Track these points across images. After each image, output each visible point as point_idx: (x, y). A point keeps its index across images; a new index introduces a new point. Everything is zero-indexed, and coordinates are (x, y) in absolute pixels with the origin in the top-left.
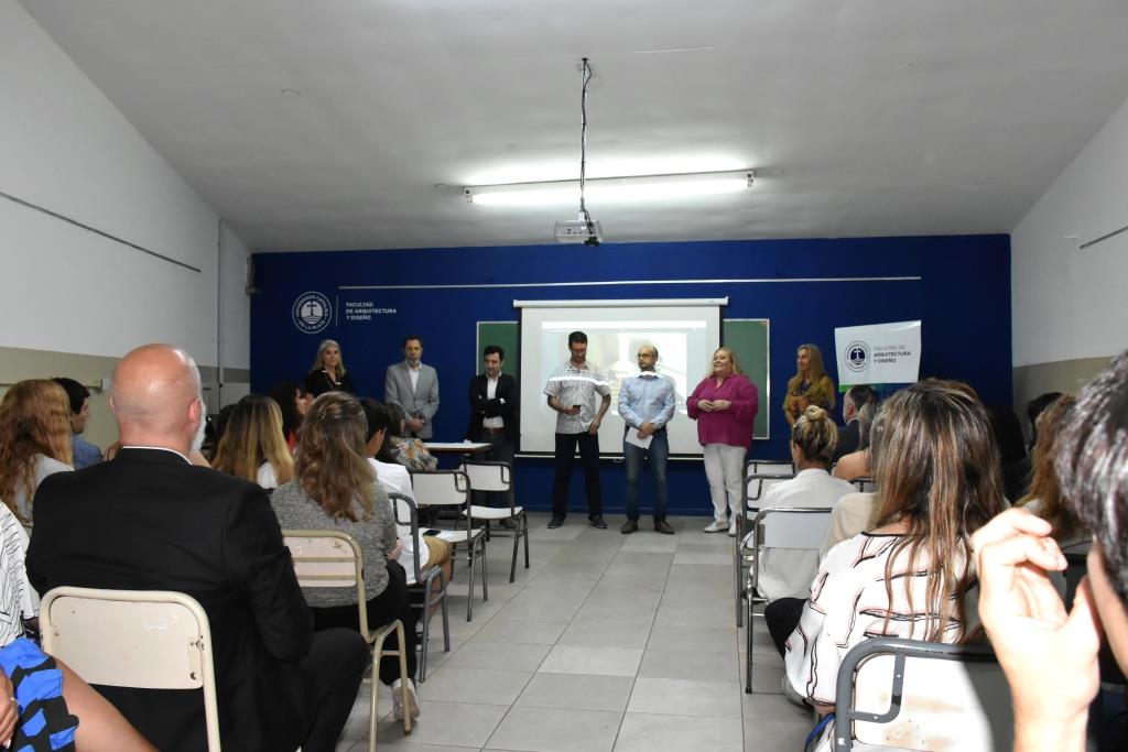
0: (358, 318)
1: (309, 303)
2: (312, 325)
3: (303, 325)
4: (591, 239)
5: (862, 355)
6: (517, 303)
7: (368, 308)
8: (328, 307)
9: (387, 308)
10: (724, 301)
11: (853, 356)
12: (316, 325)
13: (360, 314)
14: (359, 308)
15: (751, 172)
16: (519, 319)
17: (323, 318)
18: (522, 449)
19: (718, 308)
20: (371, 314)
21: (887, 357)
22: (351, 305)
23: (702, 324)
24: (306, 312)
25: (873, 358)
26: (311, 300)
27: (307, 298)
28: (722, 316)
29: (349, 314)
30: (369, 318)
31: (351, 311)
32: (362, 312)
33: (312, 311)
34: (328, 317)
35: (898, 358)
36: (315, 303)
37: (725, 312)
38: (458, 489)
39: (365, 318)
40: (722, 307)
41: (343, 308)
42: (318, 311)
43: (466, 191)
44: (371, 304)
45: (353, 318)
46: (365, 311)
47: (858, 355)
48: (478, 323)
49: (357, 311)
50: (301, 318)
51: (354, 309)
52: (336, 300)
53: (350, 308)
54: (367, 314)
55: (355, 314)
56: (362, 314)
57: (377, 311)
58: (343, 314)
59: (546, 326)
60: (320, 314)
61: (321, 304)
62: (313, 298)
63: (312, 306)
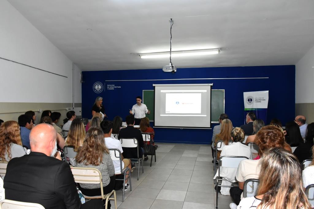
0: (110, 89)
1: (97, 85)
2: (98, 91)
3: (96, 91)
4: (173, 71)
5: (251, 100)
6: (154, 85)
9: (118, 86)
10: (212, 84)
11: (249, 100)
13: (111, 88)
15: (220, 49)
16: (154, 89)
17: (101, 89)
18: (155, 125)
19: (210, 87)
20: (114, 88)
21: (258, 101)
23: (206, 91)
24: (96, 87)
25: (254, 101)
26: (98, 84)
27: (97, 83)
28: (211, 89)
29: (108, 88)
31: (109, 87)
32: (111, 87)
33: (98, 87)
35: (262, 101)
36: (99, 85)
37: (212, 87)
38: (135, 143)
39: (113, 89)
40: (211, 86)
41: (106, 86)
42: (100, 87)
43: (139, 55)
44: (114, 85)
45: (109, 89)
47: (250, 100)
48: (143, 91)
50: (95, 89)
51: (109, 86)
52: (105, 84)
53: (108, 86)
54: (113, 88)
55: (110, 88)
56: (112, 88)
57: (115, 87)
58: (106, 88)
59: (162, 91)
60: (100, 88)
61: (101, 85)
62: (98, 83)
63: (98, 86)
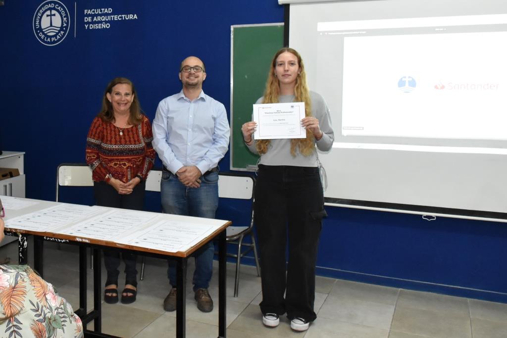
0: (97, 27)
1: (48, 13)
2: (51, 37)
3: (43, 37)
7: (106, 15)
8: (66, 16)
9: (127, 13)
12: (55, 36)
13: (98, 23)
14: (99, 15)
16: (286, 18)
17: (62, 28)
20: (111, 22)
22: (89, 12)
24: (45, 22)
26: (50, 9)
27: (46, 7)
29: (88, 23)
30: (107, 26)
31: (89, 19)
32: (101, 19)
33: (51, 21)
34: (66, 27)
36: (53, 12)
39: (104, 26)
41: (82, 16)
42: (57, 21)
44: (110, 10)
45: (92, 27)
46: (104, 19)
48: (232, 28)
49: (95, 19)
50: (40, 29)
51: (93, 16)
52: (75, 8)
53: (88, 15)
54: (106, 22)
55: (93, 23)
56: (101, 22)
57: (116, 18)
58: (81, 23)
59: (323, 27)
60: (60, 26)
61: (60, 13)
62: (52, 6)
63: (51, 15)
